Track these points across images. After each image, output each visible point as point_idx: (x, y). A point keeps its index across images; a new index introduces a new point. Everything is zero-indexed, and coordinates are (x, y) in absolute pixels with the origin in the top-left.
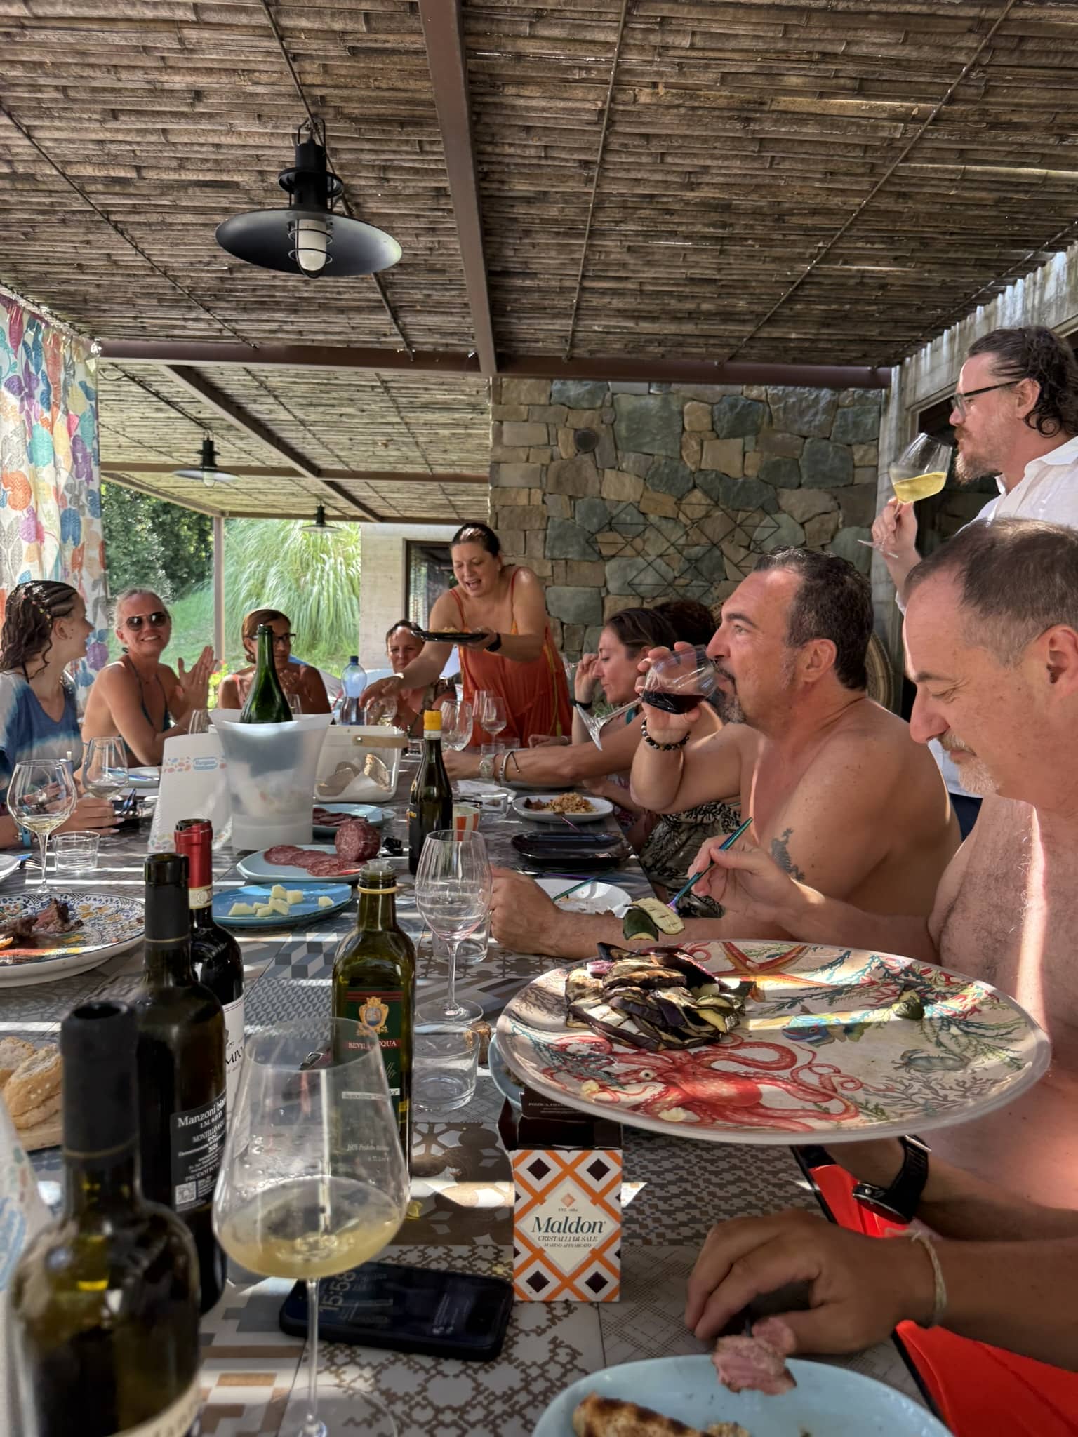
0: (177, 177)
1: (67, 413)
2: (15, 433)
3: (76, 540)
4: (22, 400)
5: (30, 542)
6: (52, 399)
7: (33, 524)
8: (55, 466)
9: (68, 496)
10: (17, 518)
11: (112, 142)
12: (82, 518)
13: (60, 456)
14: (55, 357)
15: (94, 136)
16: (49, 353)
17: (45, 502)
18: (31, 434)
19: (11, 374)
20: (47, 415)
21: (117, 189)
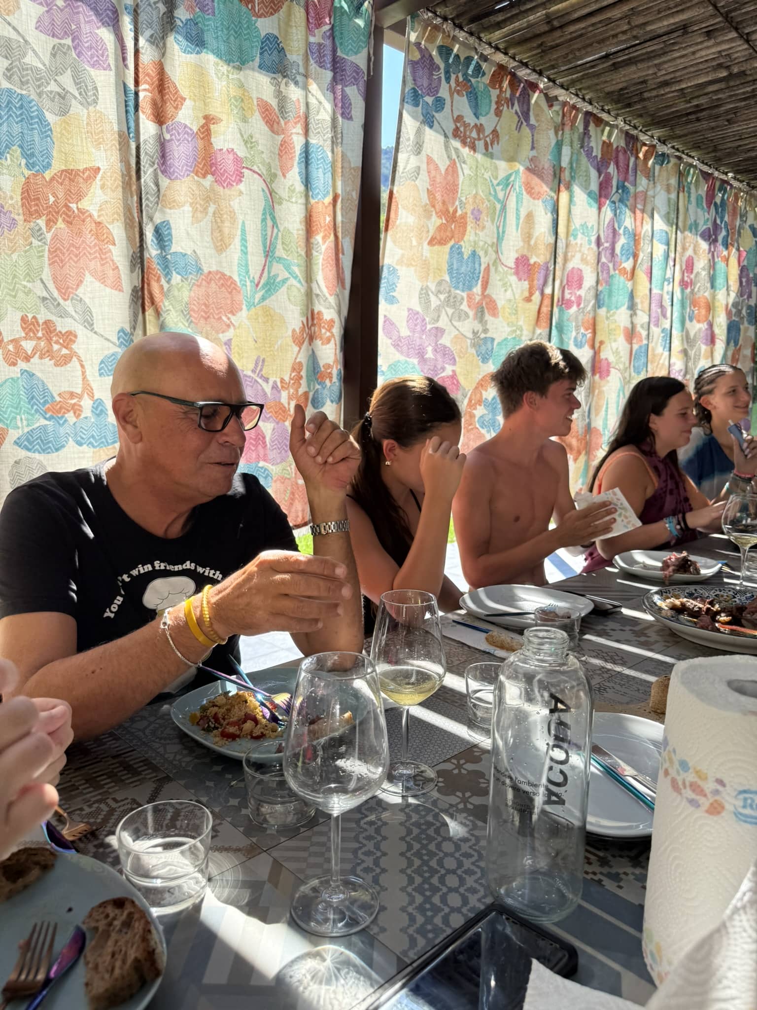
1: (738, 250)
2: (703, 269)
3: (736, 343)
4: (710, 244)
5: (706, 344)
6: (729, 241)
7: (709, 332)
8: (727, 289)
9: (734, 310)
10: (700, 330)
12: (742, 327)
13: (731, 283)
14: (735, 209)
16: (731, 208)
17: (719, 316)
18: (714, 269)
19: (705, 227)
20: (725, 253)
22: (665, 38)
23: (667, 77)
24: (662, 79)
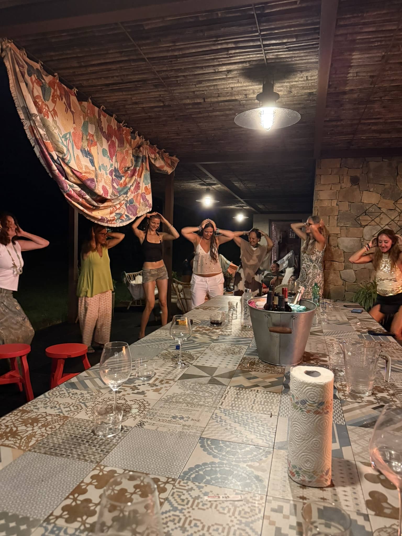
0: (217, 100)
11: (198, 91)
15: (193, 90)
21: (196, 106)
22: (136, 83)
23: (137, 101)
24: (134, 101)
